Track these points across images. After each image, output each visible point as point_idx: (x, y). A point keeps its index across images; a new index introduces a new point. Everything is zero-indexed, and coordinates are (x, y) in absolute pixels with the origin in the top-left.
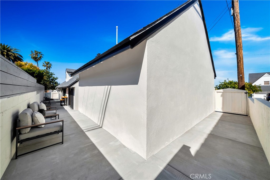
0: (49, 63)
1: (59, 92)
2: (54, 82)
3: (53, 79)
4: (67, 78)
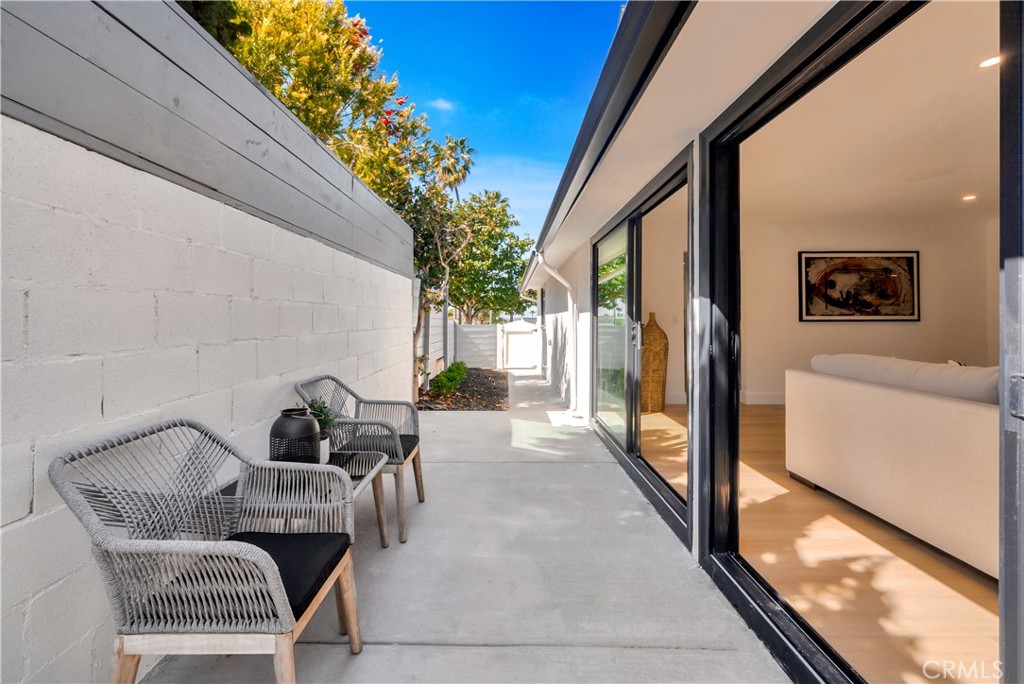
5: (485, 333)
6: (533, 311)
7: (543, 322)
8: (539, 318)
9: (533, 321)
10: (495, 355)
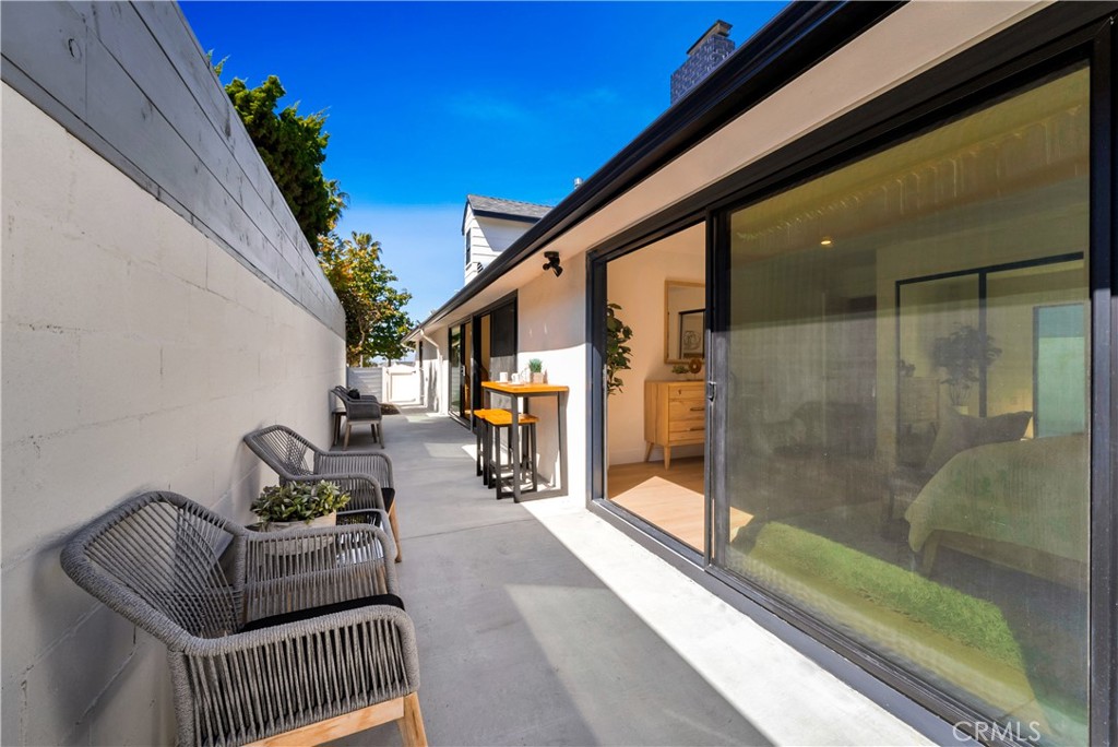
5: (372, 374)
6: (412, 355)
7: (421, 366)
8: (418, 363)
9: (411, 364)
10: (381, 392)
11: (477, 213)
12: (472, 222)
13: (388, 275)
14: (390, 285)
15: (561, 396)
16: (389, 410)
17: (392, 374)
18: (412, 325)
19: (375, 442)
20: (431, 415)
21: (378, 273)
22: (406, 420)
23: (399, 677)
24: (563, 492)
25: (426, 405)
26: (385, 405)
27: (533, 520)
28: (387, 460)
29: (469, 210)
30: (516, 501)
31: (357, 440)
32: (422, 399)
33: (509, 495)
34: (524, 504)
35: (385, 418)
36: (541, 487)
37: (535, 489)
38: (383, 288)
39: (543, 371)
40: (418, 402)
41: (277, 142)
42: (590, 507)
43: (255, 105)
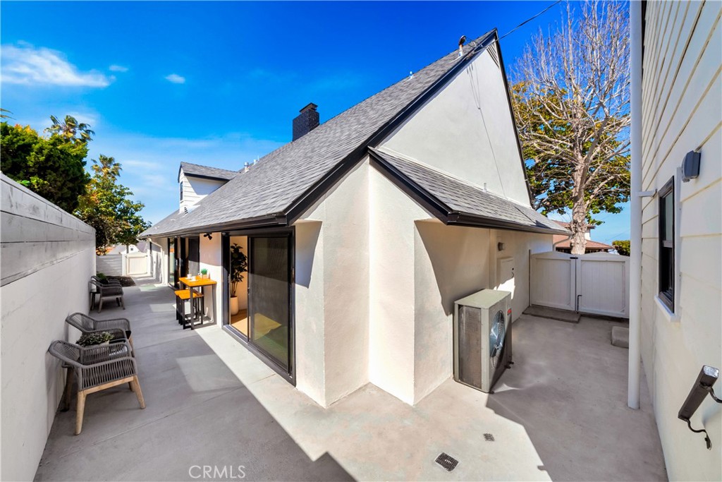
0: (111, 160)
1: (154, 253)
2: (130, 219)
3: (127, 208)
4: (184, 197)
7: (151, 253)
8: (149, 251)
9: (143, 250)
10: (121, 269)
11: (186, 174)
12: (183, 178)
13: (126, 191)
14: (127, 198)
15: (214, 285)
16: (127, 282)
17: (129, 258)
18: (145, 224)
19: (119, 306)
20: (157, 286)
21: (118, 190)
22: (139, 290)
23: (132, 372)
24: (215, 323)
25: (154, 278)
26: (125, 278)
27: (198, 336)
28: (127, 321)
29: (182, 171)
30: (192, 329)
31: (107, 306)
32: (152, 273)
33: (189, 327)
34: (196, 330)
35: (125, 289)
36: (204, 323)
37: (202, 323)
38: (122, 200)
39: (208, 274)
40: (149, 274)
41: (59, 166)
42: (223, 329)
43: (45, 152)
